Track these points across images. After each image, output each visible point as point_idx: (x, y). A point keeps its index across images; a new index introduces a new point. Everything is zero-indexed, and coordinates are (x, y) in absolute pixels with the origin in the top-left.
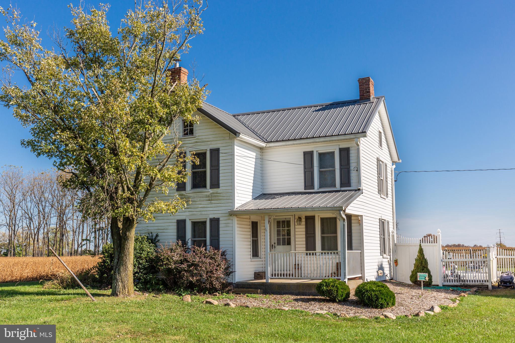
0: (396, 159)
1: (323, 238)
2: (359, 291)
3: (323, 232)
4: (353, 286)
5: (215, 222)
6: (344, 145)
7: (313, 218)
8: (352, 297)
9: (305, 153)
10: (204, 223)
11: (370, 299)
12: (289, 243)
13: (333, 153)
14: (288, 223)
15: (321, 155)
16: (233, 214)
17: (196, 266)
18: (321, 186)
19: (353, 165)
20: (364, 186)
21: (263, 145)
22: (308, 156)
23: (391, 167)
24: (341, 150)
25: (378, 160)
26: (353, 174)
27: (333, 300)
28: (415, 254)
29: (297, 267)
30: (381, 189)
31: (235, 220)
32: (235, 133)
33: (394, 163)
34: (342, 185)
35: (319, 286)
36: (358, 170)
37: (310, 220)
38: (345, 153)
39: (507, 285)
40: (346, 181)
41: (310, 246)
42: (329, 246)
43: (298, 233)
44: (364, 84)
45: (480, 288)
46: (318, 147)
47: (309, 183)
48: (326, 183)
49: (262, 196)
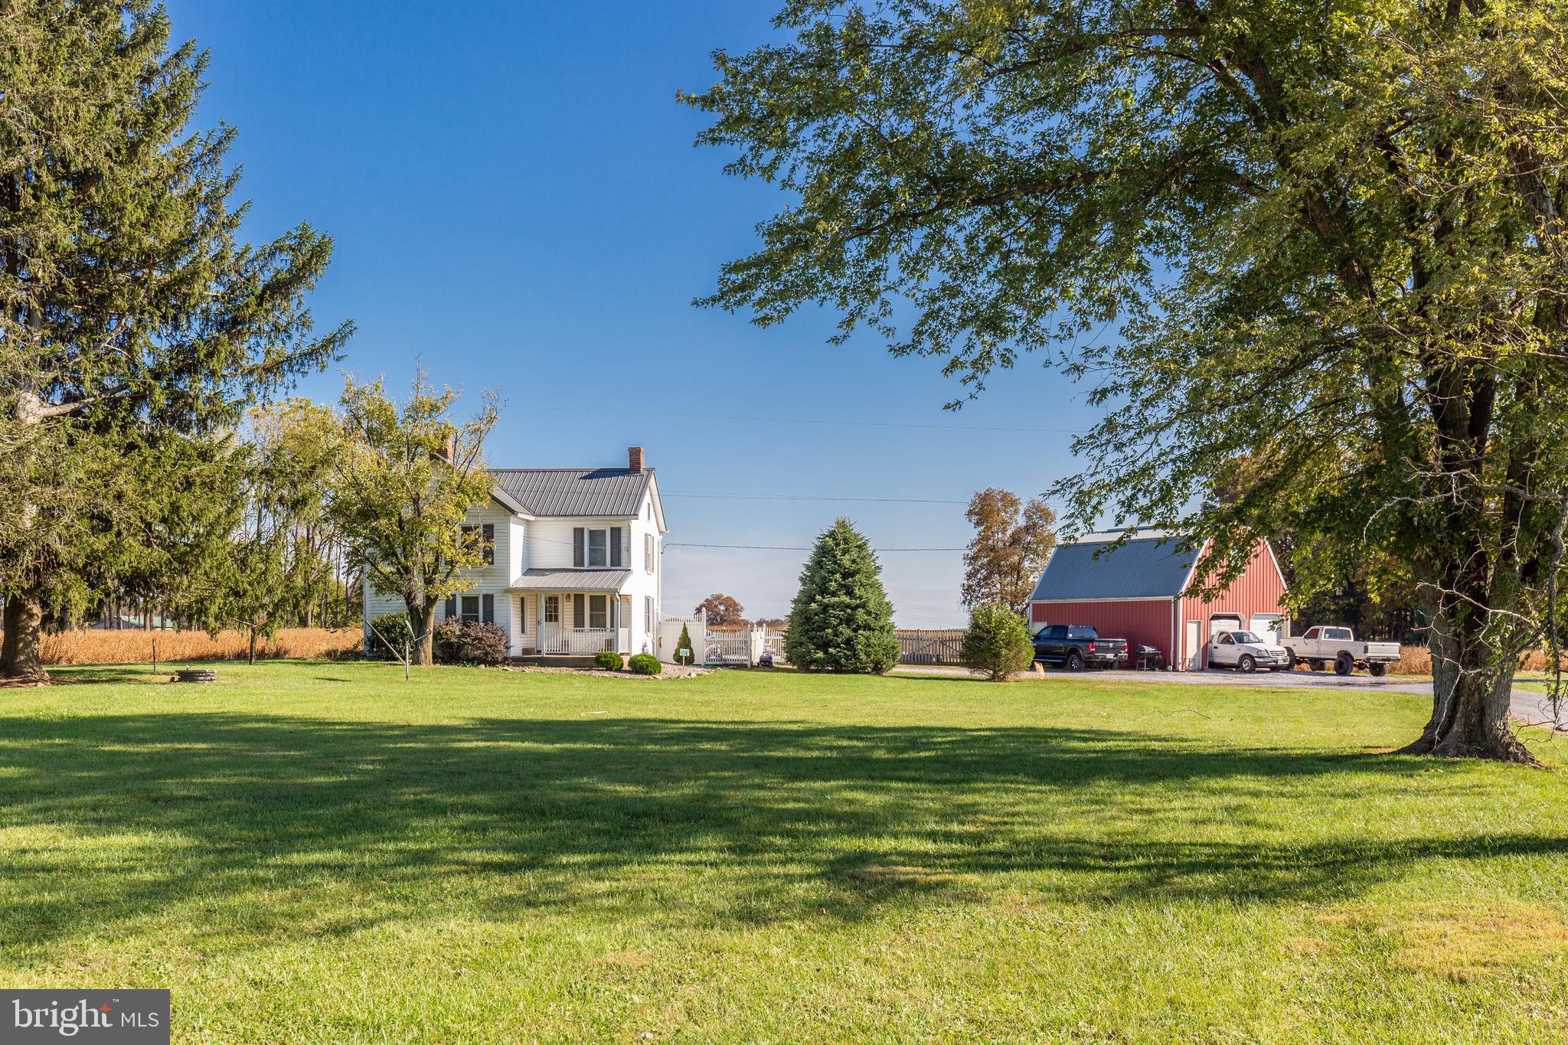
0: (663, 528)
1: (591, 616)
2: (631, 662)
3: (591, 610)
4: (626, 659)
5: (489, 599)
6: (616, 525)
7: (582, 596)
8: (626, 667)
9: (575, 530)
10: (476, 599)
11: (641, 667)
12: (556, 619)
13: (604, 532)
14: (556, 599)
15: (591, 532)
16: (509, 591)
17: (480, 640)
18: (591, 564)
19: (624, 545)
20: (633, 567)
21: (532, 518)
22: (578, 533)
23: (658, 538)
24: (612, 529)
25: (647, 535)
26: (624, 554)
27: (610, 669)
28: (680, 633)
29: (566, 643)
30: (648, 566)
31: (510, 596)
32: (513, 512)
33: (661, 532)
34: (612, 564)
35: (598, 659)
36: (629, 550)
37: (579, 598)
38: (616, 532)
39: (766, 664)
40: (616, 561)
41: (579, 623)
42: (598, 623)
43: (567, 610)
44: (635, 454)
45: (741, 666)
46: (589, 525)
47: (579, 560)
48: (597, 561)
49: (529, 571)
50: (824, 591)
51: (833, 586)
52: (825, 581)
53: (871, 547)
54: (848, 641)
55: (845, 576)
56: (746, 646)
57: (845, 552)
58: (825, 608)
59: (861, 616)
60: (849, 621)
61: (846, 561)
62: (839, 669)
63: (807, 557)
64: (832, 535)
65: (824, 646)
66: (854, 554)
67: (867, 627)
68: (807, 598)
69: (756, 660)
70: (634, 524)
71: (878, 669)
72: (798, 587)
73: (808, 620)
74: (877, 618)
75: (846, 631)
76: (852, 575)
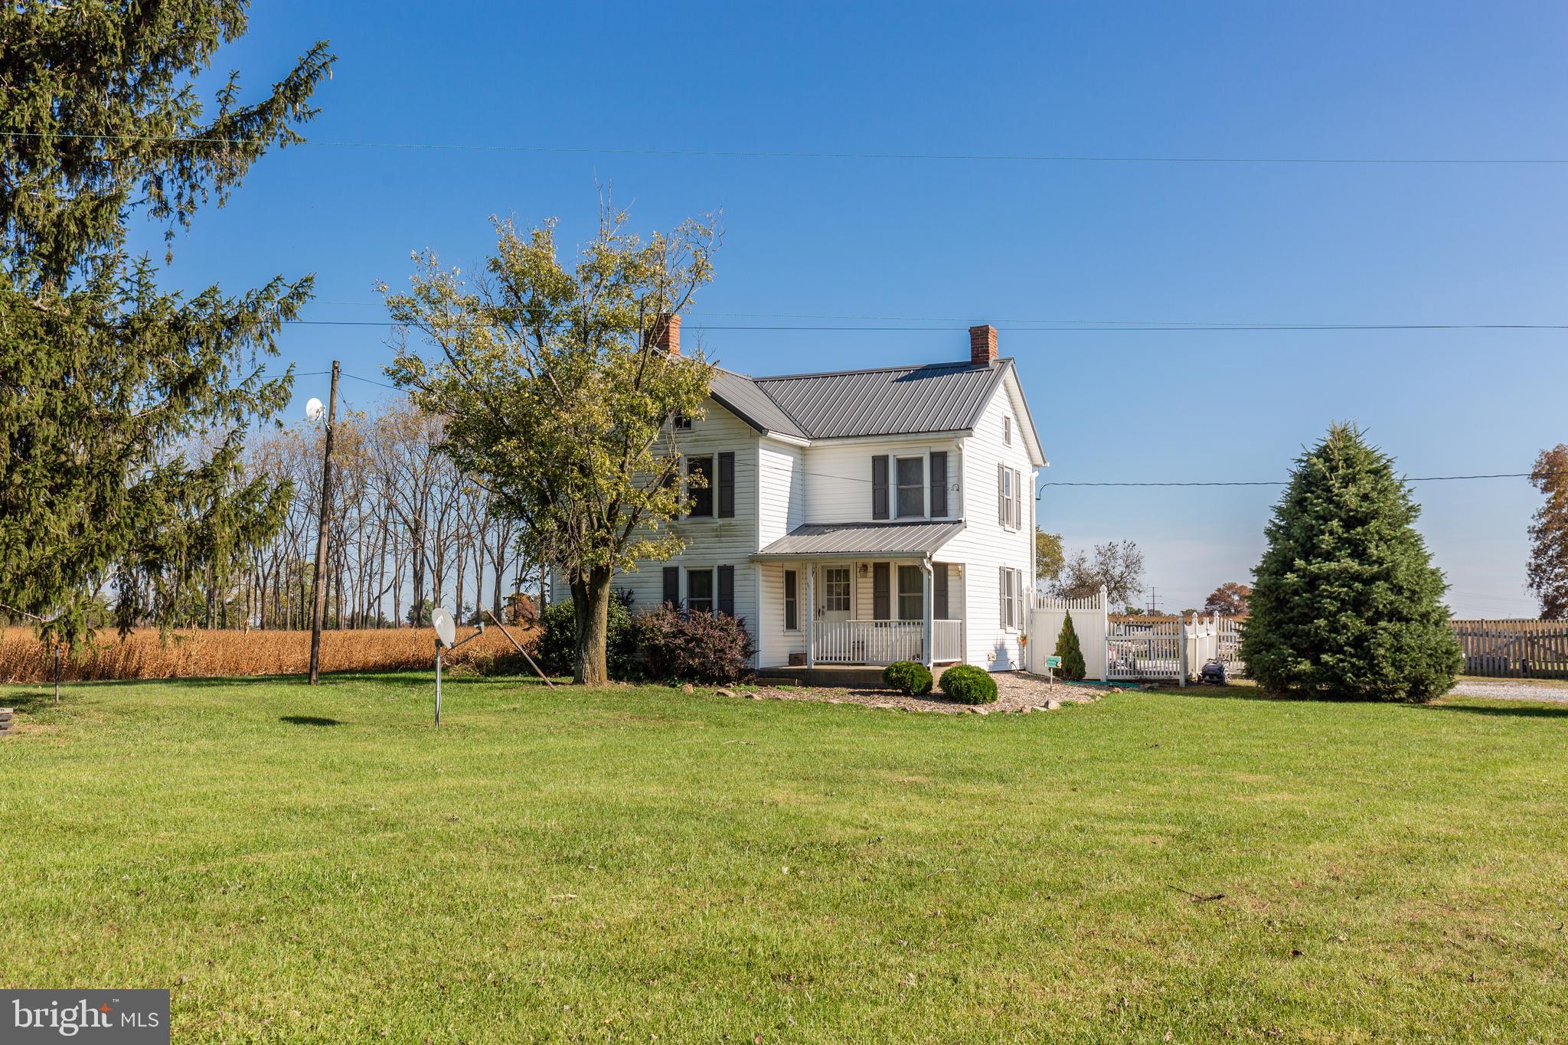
0: (1039, 460)
1: (902, 600)
2: (945, 681)
3: (902, 589)
4: (937, 674)
5: (727, 573)
6: (938, 448)
7: (886, 566)
8: (936, 689)
9: (875, 459)
10: (709, 573)
11: (959, 691)
12: (847, 608)
13: (920, 460)
14: (847, 573)
15: (902, 463)
16: (757, 559)
17: (699, 641)
18: (900, 515)
19: (951, 481)
20: (968, 515)
21: (806, 443)
22: (880, 464)
23: (1028, 475)
24: (933, 455)
25: (1001, 467)
26: (952, 496)
27: (906, 694)
28: (1060, 628)
29: (860, 646)
30: (1006, 513)
31: (760, 570)
32: (761, 430)
33: (1035, 466)
34: (933, 514)
35: (886, 673)
36: (959, 489)
37: (881, 570)
38: (939, 460)
39: (1213, 681)
40: (940, 508)
41: (881, 611)
42: (911, 612)
43: (863, 591)
44: (979, 337)
45: (1165, 685)
46: (896, 450)
47: (880, 508)
48: (909, 507)
49: (804, 528)
50: (1309, 551)
51: (1326, 541)
52: (1311, 533)
53: (1397, 473)
54: (1359, 641)
55: (1349, 523)
56: (1177, 650)
57: (1347, 481)
58: (1312, 582)
59: (1381, 594)
60: (1359, 604)
61: (1350, 497)
62: (1342, 692)
63: (1279, 495)
64: (1324, 453)
65: (1314, 649)
66: (1366, 484)
67: (1395, 615)
68: (1277, 565)
69: (1196, 673)
70: (968, 445)
71: (1418, 693)
72: (1266, 546)
73: (1281, 603)
74: (1414, 597)
75: (1356, 625)
76: (1363, 521)
